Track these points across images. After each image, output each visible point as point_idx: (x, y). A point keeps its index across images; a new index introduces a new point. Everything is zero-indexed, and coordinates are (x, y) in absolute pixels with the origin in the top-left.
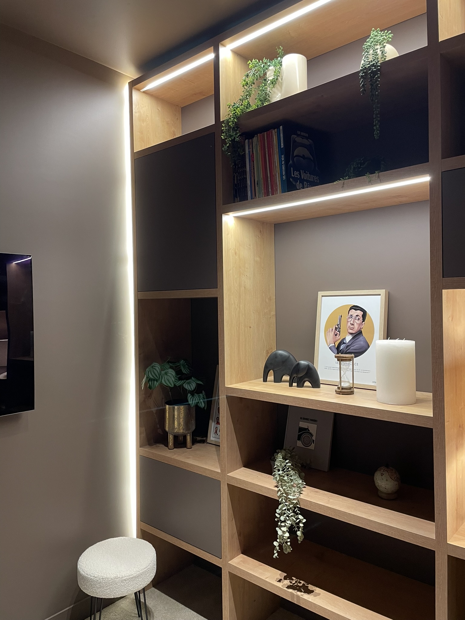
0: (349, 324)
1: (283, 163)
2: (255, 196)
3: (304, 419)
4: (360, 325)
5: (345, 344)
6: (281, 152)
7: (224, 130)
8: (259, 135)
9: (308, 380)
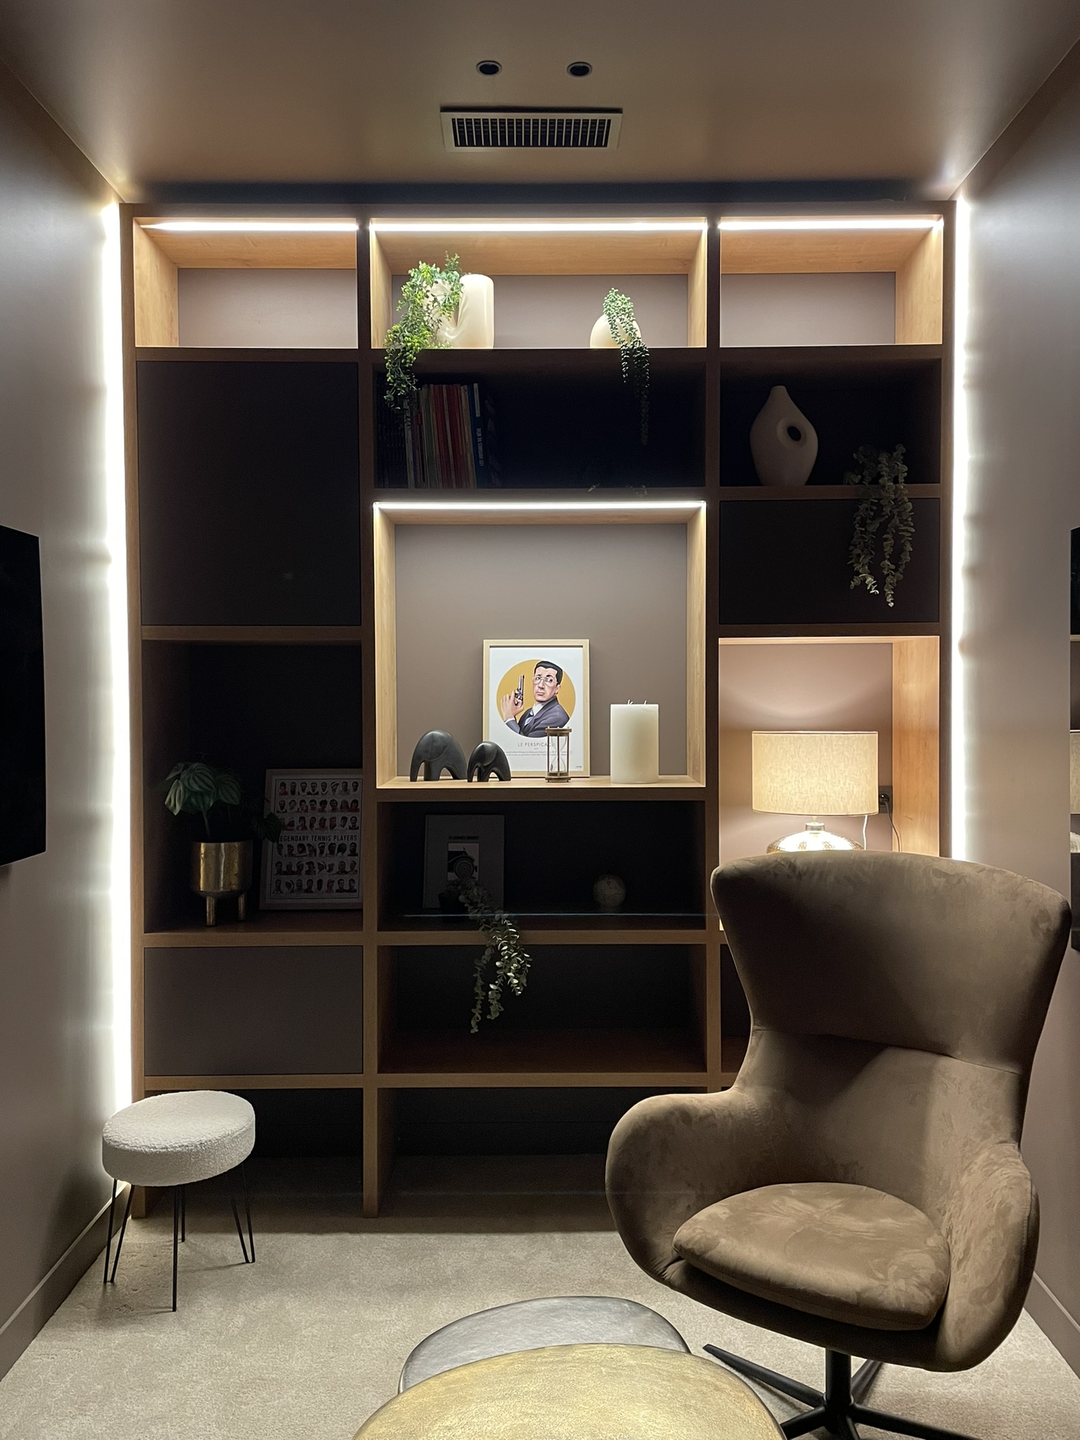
0: (537, 688)
1: (480, 440)
2: (424, 481)
3: (456, 838)
4: (553, 688)
5: (532, 718)
6: (475, 423)
7: (388, 367)
8: (432, 386)
9: (495, 769)
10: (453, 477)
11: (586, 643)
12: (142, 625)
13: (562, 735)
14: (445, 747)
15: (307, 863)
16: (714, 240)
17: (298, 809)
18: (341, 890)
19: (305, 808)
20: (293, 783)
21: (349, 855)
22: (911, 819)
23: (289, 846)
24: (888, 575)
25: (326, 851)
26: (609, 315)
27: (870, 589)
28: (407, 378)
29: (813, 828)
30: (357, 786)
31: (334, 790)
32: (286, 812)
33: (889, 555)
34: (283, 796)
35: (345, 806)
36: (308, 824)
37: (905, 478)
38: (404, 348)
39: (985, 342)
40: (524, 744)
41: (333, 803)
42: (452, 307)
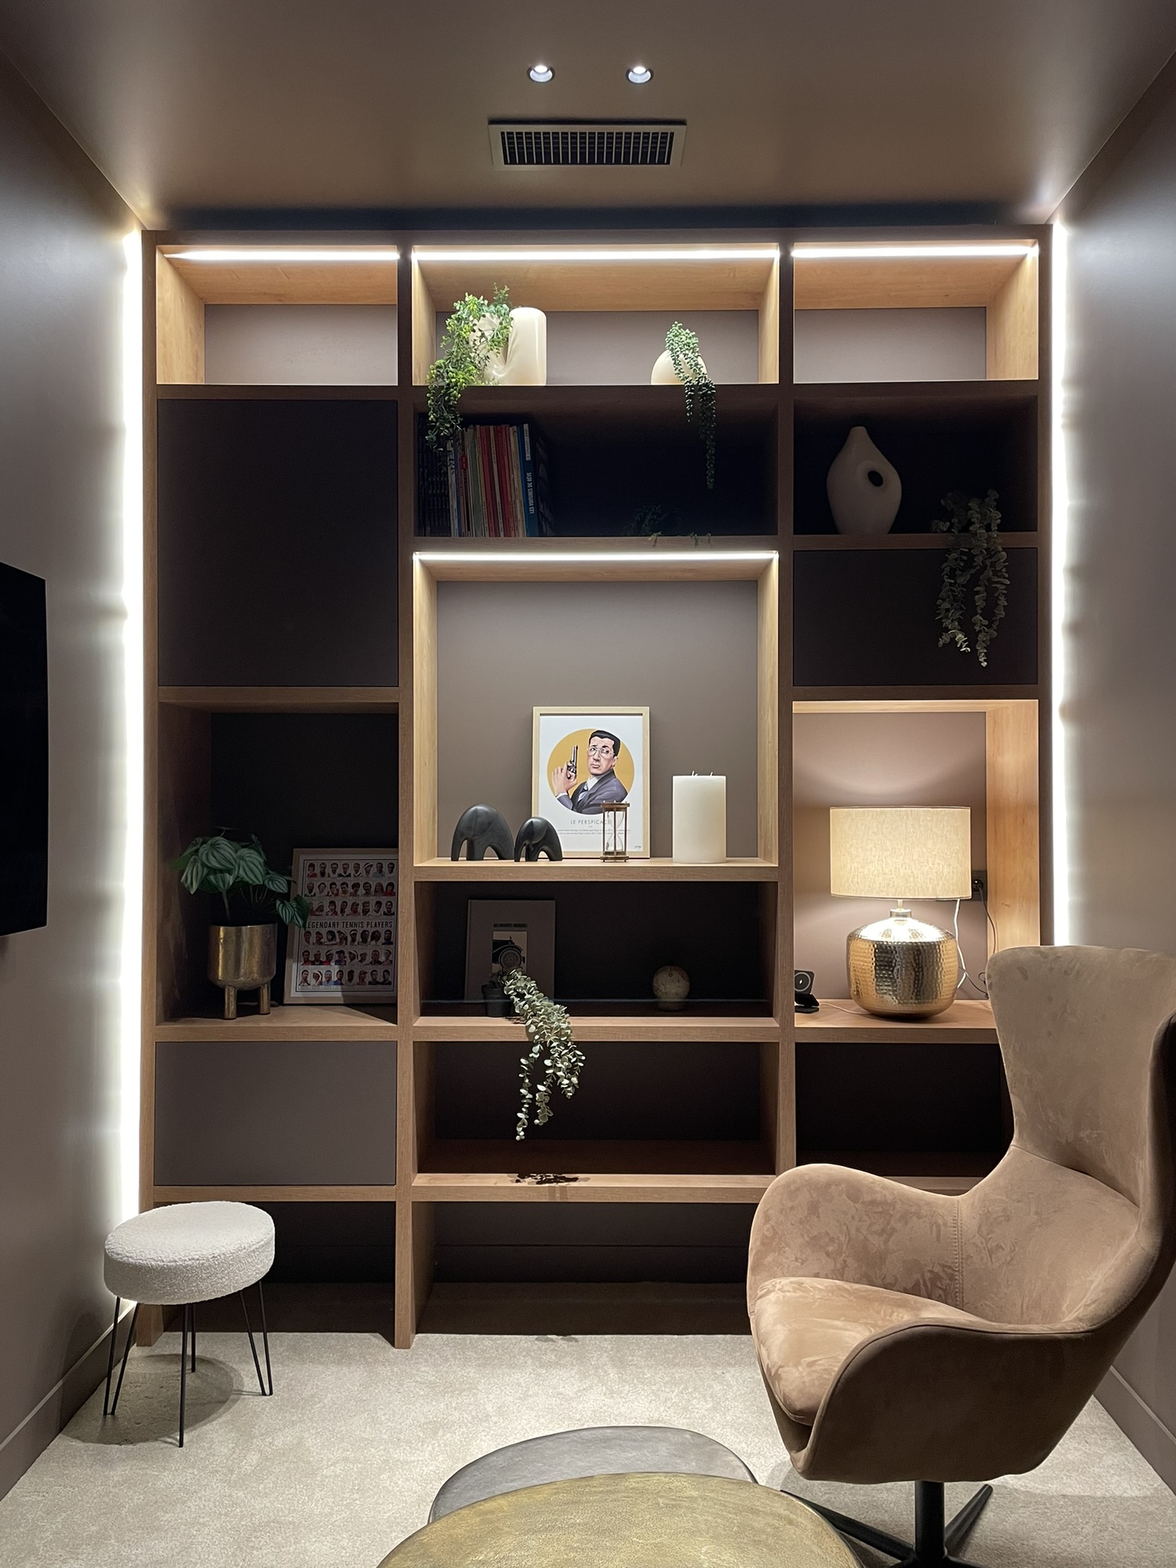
0: (591, 759)
1: (530, 485)
2: (469, 530)
3: (502, 925)
4: (609, 760)
5: (586, 792)
6: (525, 467)
7: (430, 404)
8: (478, 426)
9: (546, 848)
10: (501, 526)
11: (646, 710)
12: (159, 685)
13: (619, 809)
14: (489, 824)
15: (337, 952)
16: (787, 267)
17: (328, 893)
18: (374, 982)
19: (336, 892)
20: (323, 864)
21: (383, 944)
22: (1008, 906)
23: (318, 933)
24: (980, 631)
25: (358, 938)
26: (672, 350)
27: (961, 647)
28: (451, 417)
29: (898, 915)
30: (393, 867)
31: (368, 872)
32: (315, 895)
33: (982, 609)
34: (312, 878)
35: (379, 889)
36: (338, 910)
37: (998, 525)
38: (448, 385)
39: (1086, 377)
40: (577, 822)
41: (367, 887)
42: (501, 342)
